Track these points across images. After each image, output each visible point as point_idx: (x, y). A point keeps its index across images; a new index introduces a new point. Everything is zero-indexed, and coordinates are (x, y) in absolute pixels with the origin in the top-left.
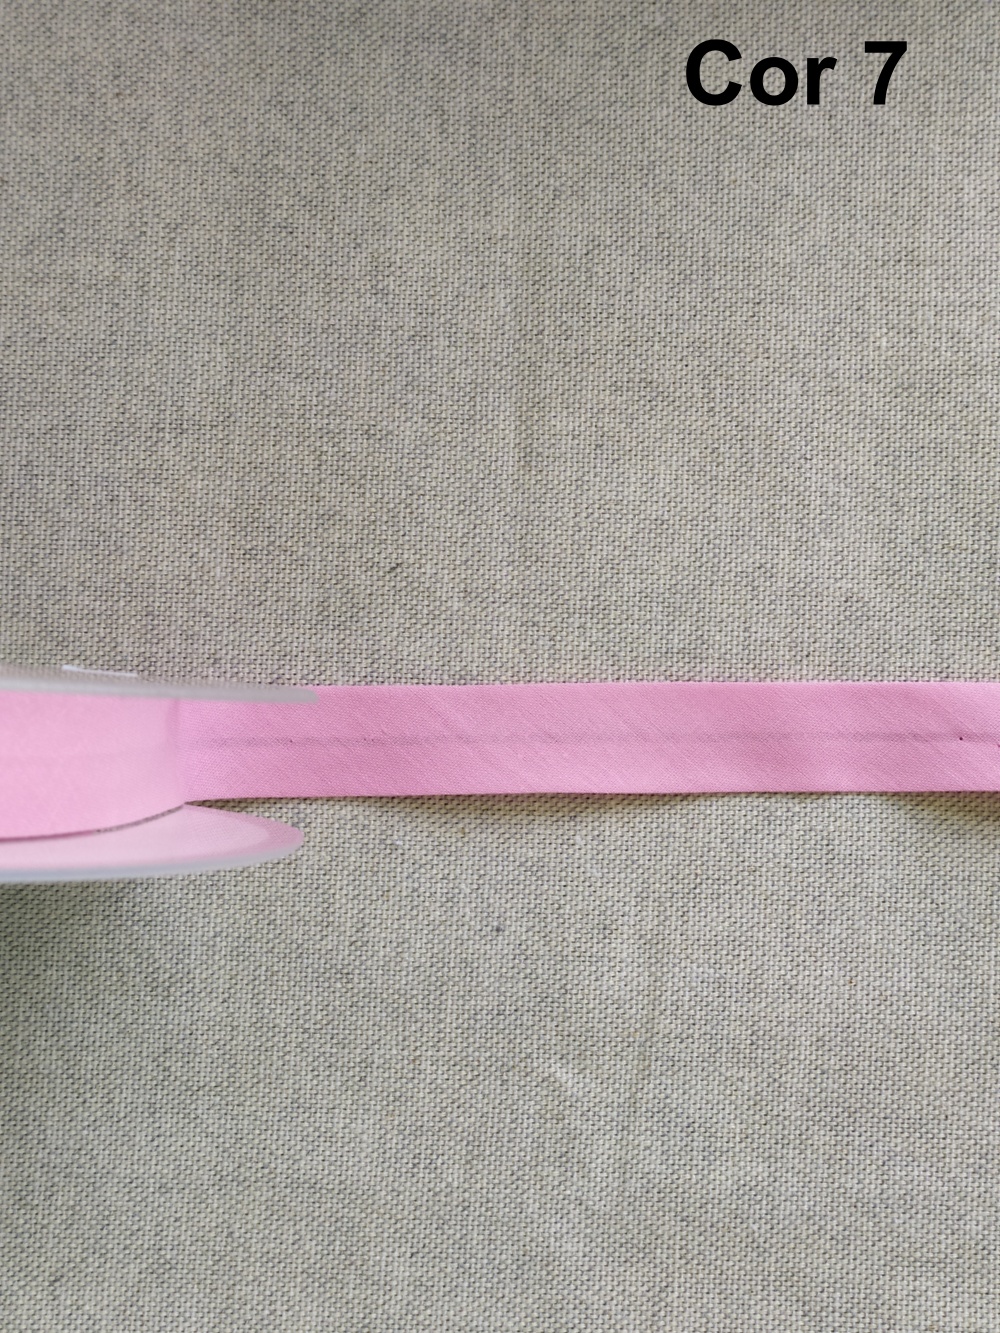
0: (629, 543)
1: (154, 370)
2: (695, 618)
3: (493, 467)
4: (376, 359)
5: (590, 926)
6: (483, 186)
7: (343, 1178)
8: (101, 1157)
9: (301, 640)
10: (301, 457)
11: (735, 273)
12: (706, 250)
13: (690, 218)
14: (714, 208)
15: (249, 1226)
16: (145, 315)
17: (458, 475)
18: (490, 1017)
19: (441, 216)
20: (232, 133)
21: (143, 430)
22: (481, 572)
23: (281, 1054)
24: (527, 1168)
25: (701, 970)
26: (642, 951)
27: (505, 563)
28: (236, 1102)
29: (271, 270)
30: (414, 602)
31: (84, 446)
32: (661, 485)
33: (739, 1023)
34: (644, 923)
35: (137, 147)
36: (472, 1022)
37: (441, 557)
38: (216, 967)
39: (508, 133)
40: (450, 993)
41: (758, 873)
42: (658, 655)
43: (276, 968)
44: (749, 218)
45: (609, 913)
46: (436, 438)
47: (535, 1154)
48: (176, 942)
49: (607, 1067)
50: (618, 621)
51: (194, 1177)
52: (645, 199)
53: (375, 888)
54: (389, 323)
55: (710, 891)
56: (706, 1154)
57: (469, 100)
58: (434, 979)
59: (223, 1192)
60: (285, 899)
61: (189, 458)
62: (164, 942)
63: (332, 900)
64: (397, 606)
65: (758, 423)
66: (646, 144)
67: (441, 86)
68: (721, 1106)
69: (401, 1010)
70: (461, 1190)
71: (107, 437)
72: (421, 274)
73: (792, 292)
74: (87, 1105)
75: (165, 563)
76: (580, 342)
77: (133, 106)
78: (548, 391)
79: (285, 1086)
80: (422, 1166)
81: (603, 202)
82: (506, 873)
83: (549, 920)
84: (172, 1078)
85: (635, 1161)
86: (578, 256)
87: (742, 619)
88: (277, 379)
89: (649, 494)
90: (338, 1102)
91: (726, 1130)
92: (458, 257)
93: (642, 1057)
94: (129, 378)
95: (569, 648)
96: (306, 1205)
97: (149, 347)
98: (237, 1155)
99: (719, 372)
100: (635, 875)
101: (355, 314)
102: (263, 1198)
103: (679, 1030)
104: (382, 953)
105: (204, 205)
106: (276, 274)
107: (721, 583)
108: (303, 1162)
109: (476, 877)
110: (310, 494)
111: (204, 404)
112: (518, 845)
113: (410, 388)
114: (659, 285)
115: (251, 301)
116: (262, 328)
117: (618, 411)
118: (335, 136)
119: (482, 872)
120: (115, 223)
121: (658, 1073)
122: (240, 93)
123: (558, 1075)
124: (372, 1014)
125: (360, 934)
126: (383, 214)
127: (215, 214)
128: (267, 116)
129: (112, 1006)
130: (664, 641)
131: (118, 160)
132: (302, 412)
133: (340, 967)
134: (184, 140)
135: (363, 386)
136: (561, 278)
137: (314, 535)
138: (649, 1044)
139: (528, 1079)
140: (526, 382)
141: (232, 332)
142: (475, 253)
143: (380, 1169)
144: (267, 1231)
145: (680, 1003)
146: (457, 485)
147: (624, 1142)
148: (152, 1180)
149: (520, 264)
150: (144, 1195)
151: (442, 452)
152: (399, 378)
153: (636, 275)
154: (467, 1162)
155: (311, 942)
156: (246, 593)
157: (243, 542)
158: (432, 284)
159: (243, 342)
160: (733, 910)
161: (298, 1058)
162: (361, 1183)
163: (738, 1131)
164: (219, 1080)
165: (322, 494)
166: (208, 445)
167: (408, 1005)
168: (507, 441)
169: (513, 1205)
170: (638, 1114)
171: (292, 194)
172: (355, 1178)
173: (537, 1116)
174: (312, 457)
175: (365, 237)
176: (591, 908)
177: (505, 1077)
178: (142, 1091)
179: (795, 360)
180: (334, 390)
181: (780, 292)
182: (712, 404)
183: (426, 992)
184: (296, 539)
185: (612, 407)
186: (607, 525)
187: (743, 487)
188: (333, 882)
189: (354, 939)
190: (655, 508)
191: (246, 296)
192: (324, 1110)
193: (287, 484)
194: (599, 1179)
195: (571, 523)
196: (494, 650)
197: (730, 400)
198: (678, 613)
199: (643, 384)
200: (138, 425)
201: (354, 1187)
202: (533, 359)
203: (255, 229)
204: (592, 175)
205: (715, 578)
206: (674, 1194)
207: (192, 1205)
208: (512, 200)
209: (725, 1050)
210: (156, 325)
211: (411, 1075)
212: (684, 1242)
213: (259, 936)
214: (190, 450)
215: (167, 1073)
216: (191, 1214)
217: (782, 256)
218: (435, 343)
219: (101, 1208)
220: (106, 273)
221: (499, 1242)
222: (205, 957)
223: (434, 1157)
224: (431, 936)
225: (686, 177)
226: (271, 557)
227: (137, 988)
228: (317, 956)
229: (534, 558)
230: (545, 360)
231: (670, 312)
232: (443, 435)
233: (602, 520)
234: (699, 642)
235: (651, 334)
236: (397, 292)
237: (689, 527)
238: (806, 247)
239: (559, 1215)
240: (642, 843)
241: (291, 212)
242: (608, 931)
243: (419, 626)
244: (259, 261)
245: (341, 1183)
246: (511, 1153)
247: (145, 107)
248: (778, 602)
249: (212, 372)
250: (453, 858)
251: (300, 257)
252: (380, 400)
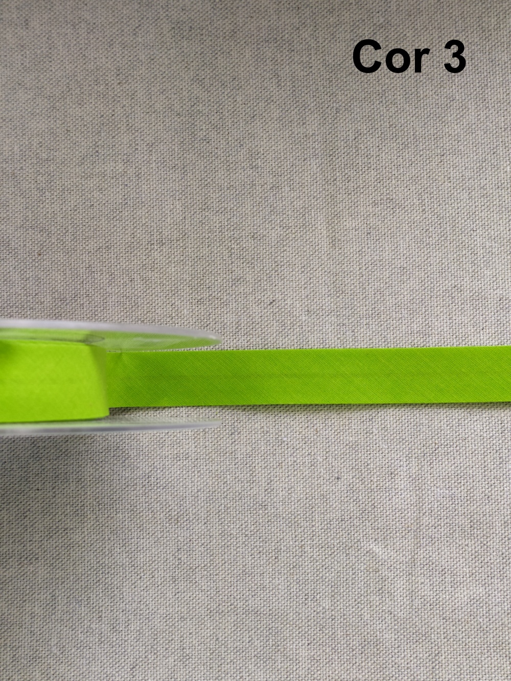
0: (387, 280)
1: (147, 215)
2: (424, 315)
3: (317, 249)
4: (255, 200)
5: (384, 473)
6: (301, 111)
7: (271, 608)
8: (151, 605)
9: (229, 342)
10: (221, 252)
11: (430, 141)
12: (415, 131)
13: (405, 116)
14: (417, 110)
15: (226, 635)
16: (140, 189)
17: (300, 254)
18: (337, 522)
19: (281, 127)
20: (176, 96)
21: (144, 245)
22: (315, 301)
23: (235, 548)
24: (363, 597)
25: (442, 491)
26: (411, 484)
27: (326, 296)
28: (215, 574)
29: (200, 161)
30: (283, 319)
31: (116, 255)
32: (402, 250)
33: (463, 517)
34: (411, 470)
35: (130, 108)
36: (329, 525)
37: (295, 295)
38: (199, 507)
39: (311, 83)
40: (317, 512)
41: (467, 440)
42: (407, 335)
43: (229, 506)
44: (435, 113)
45: (393, 466)
46: (288, 236)
47: (366, 590)
48: (179, 496)
49: (398, 543)
50: (385, 320)
51: (197, 612)
52: (382, 109)
53: (275, 462)
54: (260, 182)
55: (443, 451)
56: (452, 584)
57: (290, 69)
58: (308, 505)
59: (212, 618)
60: (231, 470)
61: (167, 257)
62: (173, 496)
63: (254, 470)
64: (275, 321)
65: (448, 215)
66: (380, 82)
67: (276, 63)
68: (458, 560)
69: (293, 522)
70: (330, 610)
71: (127, 250)
72: (274, 156)
73: (460, 148)
74: (142, 579)
75: (159, 309)
76: (355, 183)
77: (127, 88)
78: (341, 208)
79: (238, 564)
80: (310, 599)
81: (361, 113)
82: (339, 450)
83: (363, 472)
84: (183, 563)
85: (417, 590)
86: (351, 140)
87: (448, 314)
88: (207, 214)
89: (396, 255)
90: (265, 570)
91: (461, 572)
92: (291, 146)
93: (415, 537)
94: (135, 220)
95: (362, 335)
96: (253, 622)
97: (143, 205)
98: (217, 600)
99: (426, 191)
100: (404, 446)
101: (243, 179)
102: (232, 620)
103: (433, 523)
104: (281, 494)
105: (165, 132)
106: (202, 163)
107: (435, 296)
108: (250, 601)
109: (325, 453)
110: (227, 269)
111: (172, 230)
112: (345, 435)
113: (272, 213)
114: (392, 151)
115: (191, 177)
116: (198, 190)
117: (377, 215)
118: (226, 93)
119: (328, 450)
120: (122, 146)
121: (425, 544)
122: (178, 77)
123: (374, 549)
124: (278, 525)
125: (269, 486)
126: (253, 129)
127: (170, 137)
128: (192, 86)
129: (150, 530)
130: (409, 328)
131: (122, 115)
132: (220, 229)
133: (261, 502)
134: (153, 102)
135: (249, 214)
136: (343, 152)
137: (231, 289)
138: (418, 530)
139: (359, 552)
140: (330, 205)
141: (183, 193)
142: (300, 144)
143: (289, 602)
144: (235, 637)
145: (433, 509)
146: (300, 259)
147: (410, 581)
148: (177, 615)
149: (322, 147)
150: (173, 622)
151: (291, 243)
152: (267, 208)
153: (380, 147)
154: (332, 596)
155: (246, 491)
156: (200, 321)
157: (196, 296)
158: (279, 161)
159: (189, 198)
160: (456, 460)
161: (244, 550)
162: (280, 610)
163: (468, 571)
164: (206, 563)
165: (233, 269)
166: (176, 250)
167: (296, 519)
168: (322, 235)
169: (357, 616)
170: (416, 566)
171: (207, 123)
172: (277, 608)
173: (365, 571)
174: (227, 251)
175: (245, 141)
176: (384, 464)
177: (348, 552)
178: (168, 571)
179: (464, 182)
180: (235, 217)
181: (454, 149)
182: (424, 208)
183: (305, 512)
184: (222, 292)
185: (374, 213)
186: (376, 272)
187: (443, 248)
188: (254, 460)
189: (266, 488)
190: (399, 262)
191: (189, 175)
192: (259, 575)
193: (216, 266)
194: (399, 601)
195: (358, 273)
196: (324, 339)
197: (432, 205)
198: (415, 313)
199: (388, 201)
200: (141, 243)
201: (277, 612)
202: (332, 193)
203: (190, 142)
204: (355, 100)
205: (432, 294)
206: (438, 606)
207: (197, 626)
208: (316, 116)
209: (457, 531)
210: (146, 193)
211: (300, 554)
212: (445, 630)
213: (219, 490)
214: (167, 253)
215: (180, 561)
216: (197, 631)
217: (453, 131)
218: (283, 190)
219: (153, 630)
220: (120, 170)
221: (351, 636)
222: (193, 502)
223: (315, 594)
224: (305, 484)
225: (402, 96)
226: (211, 302)
227: (162, 520)
228: (249, 498)
229: (341, 292)
230: (338, 193)
231: (399, 164)
232: (290, 234)
233: (373, 270)
234: (427, 327)
235: (390, 176)
236: (262, 166)
237: (417, 270)
238: (465, 125)
239: (381, 620)
240: (407, 430)
241: (207, 132)
242: (393, 475)
243: (286, 330)
244: (194, 157)
245: (270, 610)
246: (354, 590)
247: (133, 88)
248: (465, 304)
249: (175, 214)
250: (312, 444)
251: (213, 154)
252: (258, 220)
